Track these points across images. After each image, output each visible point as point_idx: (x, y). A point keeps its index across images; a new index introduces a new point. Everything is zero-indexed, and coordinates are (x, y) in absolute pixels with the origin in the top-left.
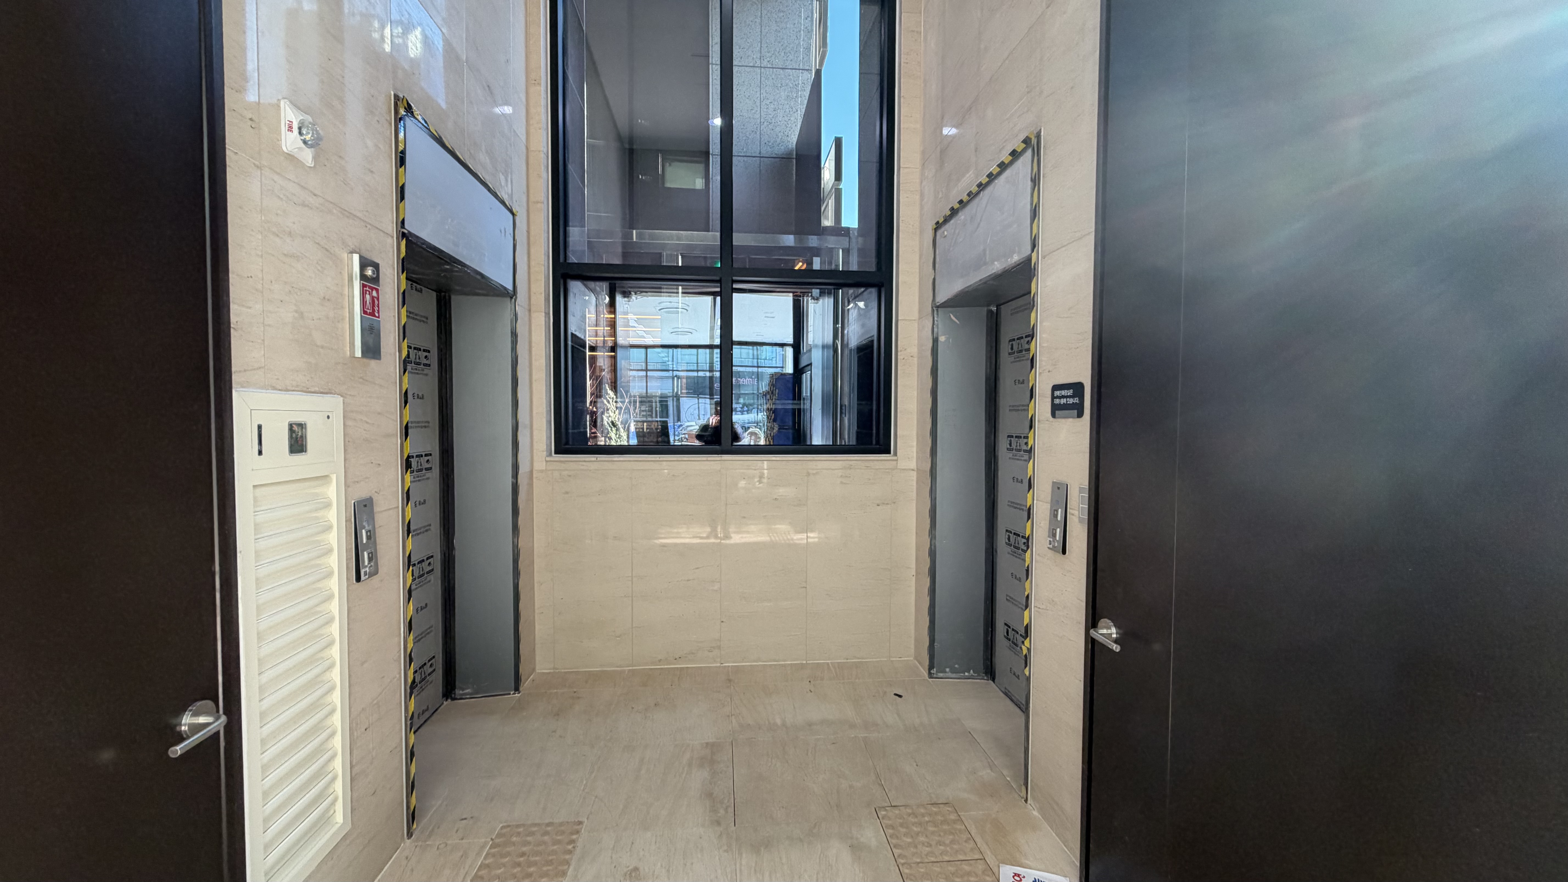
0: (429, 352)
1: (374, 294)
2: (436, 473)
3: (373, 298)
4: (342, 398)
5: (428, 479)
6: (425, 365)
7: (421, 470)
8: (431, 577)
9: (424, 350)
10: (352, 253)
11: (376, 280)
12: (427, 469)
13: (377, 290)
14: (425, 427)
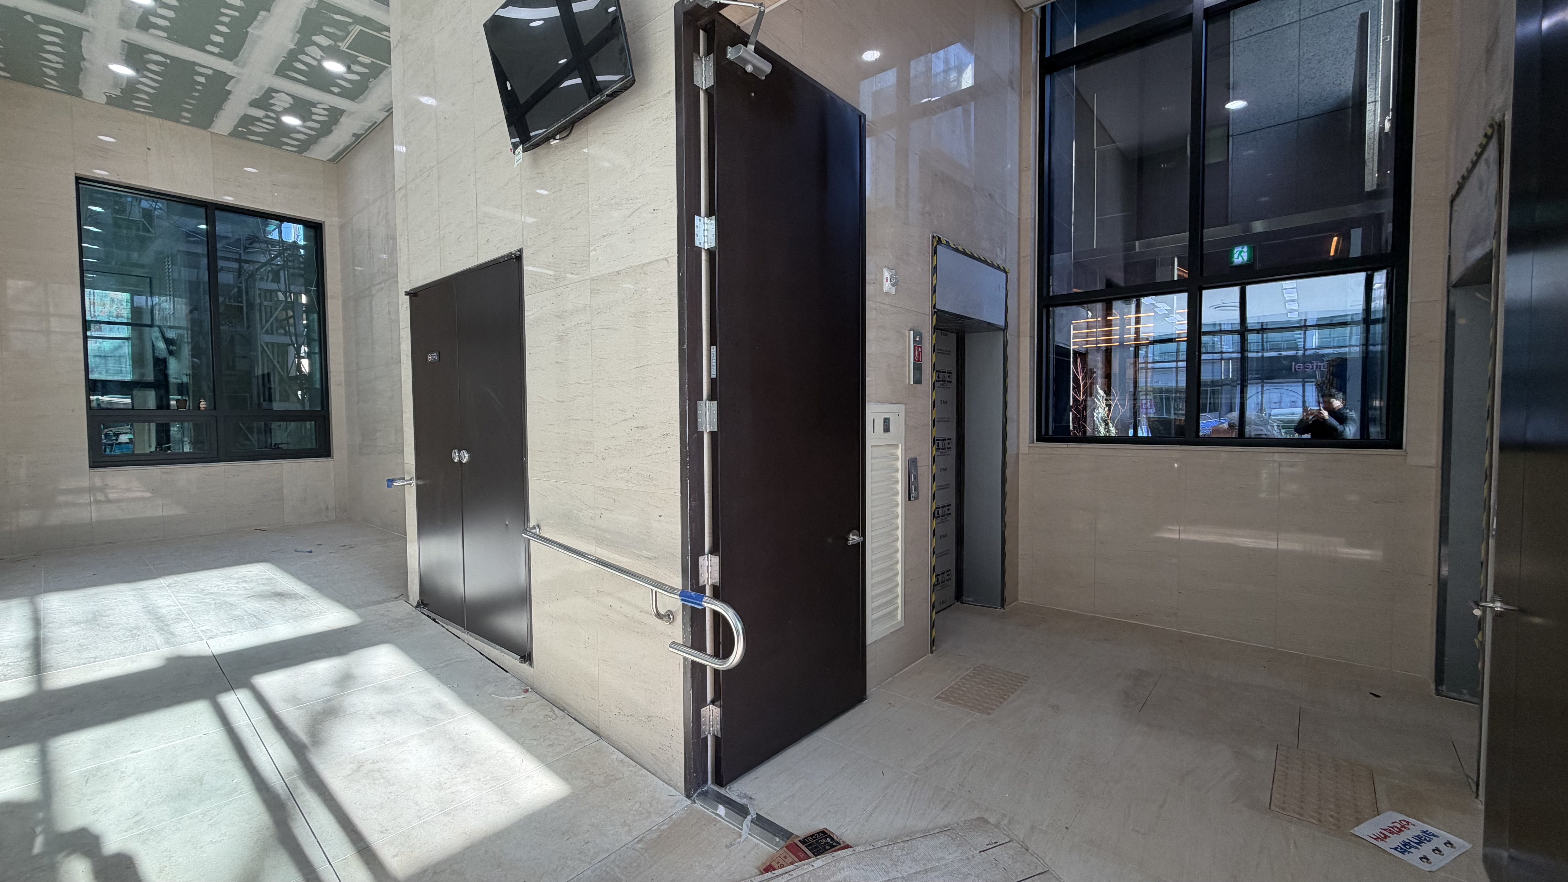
0: (950, 373)
1: (920, 349)
2: (953, 451)
3: (919, 352)
4: (904, 406)
5: (948, 455)
6: (948, 382)
7: (944, 449)
8: (949, 518)
9: (948, 373)
10: (910, 330)
11: (921, 342)
12: (948, 448)
13: (921, 347)
14: (948, 421)
